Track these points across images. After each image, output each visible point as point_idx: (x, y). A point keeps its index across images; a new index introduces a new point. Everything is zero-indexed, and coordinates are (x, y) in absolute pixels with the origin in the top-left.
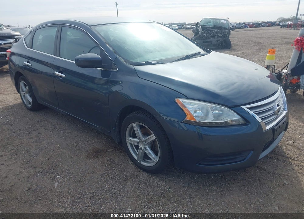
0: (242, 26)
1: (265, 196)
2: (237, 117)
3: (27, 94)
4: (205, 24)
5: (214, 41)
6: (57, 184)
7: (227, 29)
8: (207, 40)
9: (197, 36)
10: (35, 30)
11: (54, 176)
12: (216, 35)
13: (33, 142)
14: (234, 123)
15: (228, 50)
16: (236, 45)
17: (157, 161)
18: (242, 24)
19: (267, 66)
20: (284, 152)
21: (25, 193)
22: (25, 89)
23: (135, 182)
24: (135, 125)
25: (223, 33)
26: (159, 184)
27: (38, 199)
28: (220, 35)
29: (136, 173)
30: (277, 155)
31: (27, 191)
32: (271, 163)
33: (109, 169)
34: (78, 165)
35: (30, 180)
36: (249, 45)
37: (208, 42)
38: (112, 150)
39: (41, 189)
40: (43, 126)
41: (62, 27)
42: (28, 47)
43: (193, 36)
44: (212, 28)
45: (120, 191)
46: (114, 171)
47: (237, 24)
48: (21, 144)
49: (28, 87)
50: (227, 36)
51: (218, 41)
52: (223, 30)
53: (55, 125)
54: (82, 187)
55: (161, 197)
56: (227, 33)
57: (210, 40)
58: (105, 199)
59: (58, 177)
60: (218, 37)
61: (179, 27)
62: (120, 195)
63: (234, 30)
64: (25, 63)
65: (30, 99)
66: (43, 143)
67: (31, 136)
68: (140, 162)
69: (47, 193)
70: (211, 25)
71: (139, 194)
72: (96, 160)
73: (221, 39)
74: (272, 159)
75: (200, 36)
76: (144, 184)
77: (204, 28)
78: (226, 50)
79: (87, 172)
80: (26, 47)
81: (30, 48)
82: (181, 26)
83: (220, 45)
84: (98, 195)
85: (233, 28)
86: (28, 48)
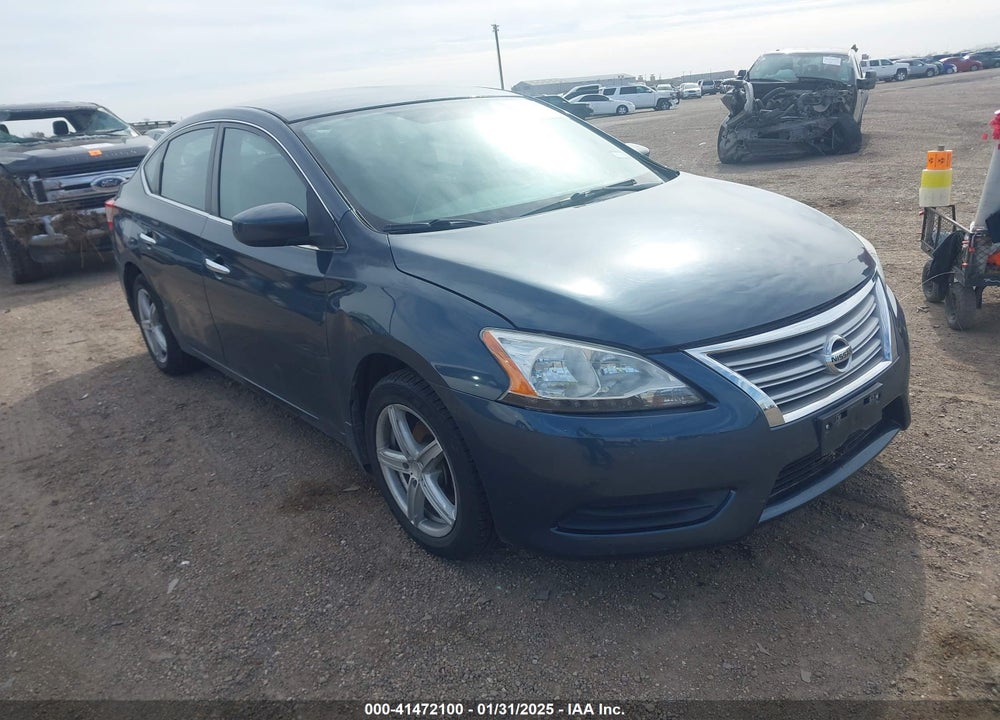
0: (932, 69)
1: (781, 638)
2: (674, 384)
3: (155, 325)
4: (767, 76)
5: (796, 129)
6: (176, 581)
7: (845, 87)
8: (774, 129)
9: (738, 117)
10: (167, 143)
11: (175, 561)
12: (806, 108)
13: (148, 466)
14: (667, 402)
15: (849, 156)
16: (886, 137)
17: (452, 520)
18: (931, 62)
19: (926, 208)
20: (903, 500)
21: (86, 607)
22: (149, 313)
23: (393, 582)
24: (392, 413)
25: (829, 102)
26: (461, 590)
27: (114, 623)
28: (818, 108)
29: (404, 556)
30: (876, 509)
31: (93, 599)
32: (844, 533)
33: (330, 545)
34: (249, 530)
35: (108, 571)
36: (932, 134)
37: (776, 135)
38: (356, 488)
39: (130, 594)
40: (186, 419)
41: (225, 129)
42: (153, 189)
43: (727, 118)
44: (790, 86)
45: (341, 607)
46: (343, 550)
47: (911, 63)
48: (114, 470)
49: (157, 307)
50: (845, 110)
51: (810, 128)
52: (830, 91)
53: (219, 415)
54: (241, 592)
55: (453, 627)
56: (844, 101)
57: (782, 127)
58: (290, 630)
59: (183, 563)
60: (813, 114)
61: (707, 87)
62: (337, 621)
63: (873, 87)
64: (144, 237)
65: (162, 340)
66: (171, 467)
67: (147, 448)
68: (417, 522)
69: (141, 609)
70: (785, 76)
71: (391, 618)
72: (302, 518)
73: (820, 121)
74: (854, 520)
75: (747, 116)
76: (416, 590)
77: (764, 89)
78: (843, 157)
79: (266, 551)
80: (148, 192)
81: (155, 193)
82: (711, 83)
83: (822, 140)
84: (275, 618)
85: (869, 82)
86: (152, 192)
